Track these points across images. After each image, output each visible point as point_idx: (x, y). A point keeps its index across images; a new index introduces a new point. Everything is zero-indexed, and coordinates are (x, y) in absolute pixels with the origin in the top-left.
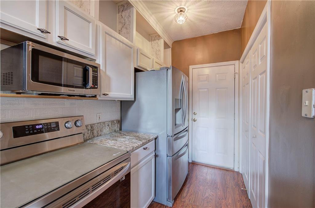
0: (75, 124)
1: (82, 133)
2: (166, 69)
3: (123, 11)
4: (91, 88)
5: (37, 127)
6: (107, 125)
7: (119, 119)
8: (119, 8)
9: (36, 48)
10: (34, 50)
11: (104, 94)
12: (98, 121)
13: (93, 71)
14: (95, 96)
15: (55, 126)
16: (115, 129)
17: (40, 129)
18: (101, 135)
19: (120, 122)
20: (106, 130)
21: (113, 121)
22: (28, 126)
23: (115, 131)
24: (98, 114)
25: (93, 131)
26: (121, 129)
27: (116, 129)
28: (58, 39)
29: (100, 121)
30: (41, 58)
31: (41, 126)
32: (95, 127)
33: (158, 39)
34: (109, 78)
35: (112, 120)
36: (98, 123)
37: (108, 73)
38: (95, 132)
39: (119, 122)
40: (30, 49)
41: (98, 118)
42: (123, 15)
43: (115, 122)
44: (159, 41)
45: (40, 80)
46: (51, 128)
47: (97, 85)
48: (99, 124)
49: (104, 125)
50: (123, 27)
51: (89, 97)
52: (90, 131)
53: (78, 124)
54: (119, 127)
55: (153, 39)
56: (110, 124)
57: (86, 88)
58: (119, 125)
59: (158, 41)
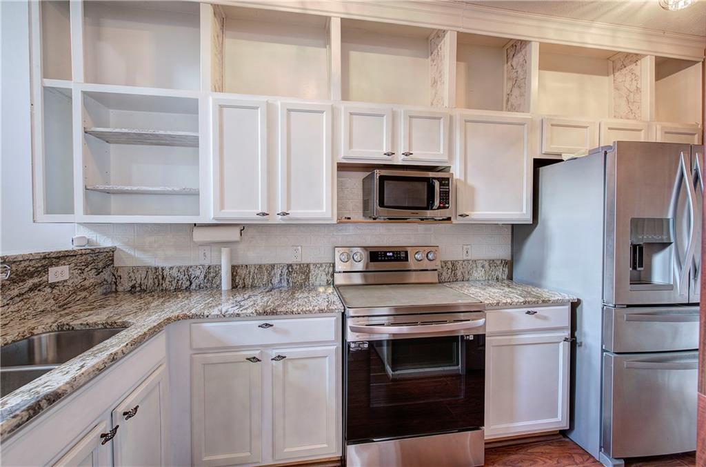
0: (427, 256)
1: (436, 270)
2: (603, 152)
3: (514, 55)
4: (439, 208)
5: (388, 254)
6: (479, 266)
7: (509, 258)
8: (509, 51)
9: (382, 174)
10: (380, 177)
11: (461, 216)
12: (465, 258)
13: (441, 185)
14: (449, 219)
15: (404, 255)
16: (498, 276)
17: (390, 256)
18: (468, 280)
19: (510, 264)
20: (479, 274)
21: (493, 261)
22: (381, 252)
23: (497, 279)
24: (465, 247)
25: (455, 270)
26: (510, 278)
27: (500, 275)
28: (403, 157)
29: (469, 258)
30: (386, 182)
31: (391, 254)
32: (459, 266)
33: (635, 60)
34: (472, 190)
35: (493, 258)
36: (464, 261)
37: (470, 181)
38: (459, 274)
39: (506, 263)
40: (378, 175)
41: (465, 252)
42: (514, 64)
43: (499, 263)
44: (636, 65)
45: (385, 205)
46: (400, 257)
47: (448, 204)
48: (466, 262)
49: (474, 265)
50: (513, 86)
51: (440, 220)
52: (450, 270)
53: (430, 256)
54: (507, 272)
55: (619, 65)
56: (487, 265)
57: (432, 209)
58: (506, 270)
59: (633, 66)
